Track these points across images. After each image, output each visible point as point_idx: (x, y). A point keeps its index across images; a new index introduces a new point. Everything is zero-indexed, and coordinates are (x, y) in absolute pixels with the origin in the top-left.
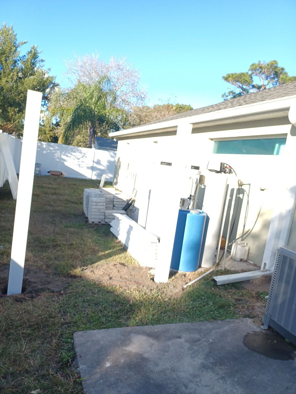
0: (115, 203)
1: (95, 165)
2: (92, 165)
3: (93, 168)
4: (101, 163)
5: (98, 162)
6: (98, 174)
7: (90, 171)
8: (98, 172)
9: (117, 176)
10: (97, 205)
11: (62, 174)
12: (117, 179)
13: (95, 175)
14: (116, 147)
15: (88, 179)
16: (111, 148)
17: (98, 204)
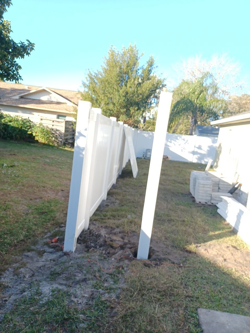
0: (220, 186)
1: (196, 150)
2: (193, 150)
3: (194, 153)
4: (202, 148)
5: (200, 148)
6: (199, 157)
7: (192, 155)
8: (199, 156)
9: (217, 160)
10: (204, 187)
11: (167, 157)
12: (217, 163)
13: (196, 158)
14: (218, 134)
15: (189, 162)
16: (212, 135)
17: (206, 186)
